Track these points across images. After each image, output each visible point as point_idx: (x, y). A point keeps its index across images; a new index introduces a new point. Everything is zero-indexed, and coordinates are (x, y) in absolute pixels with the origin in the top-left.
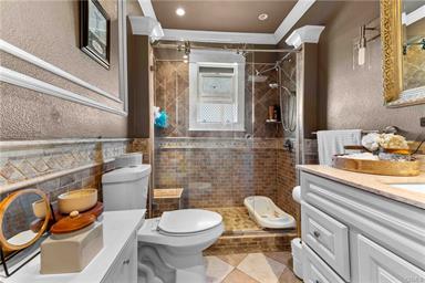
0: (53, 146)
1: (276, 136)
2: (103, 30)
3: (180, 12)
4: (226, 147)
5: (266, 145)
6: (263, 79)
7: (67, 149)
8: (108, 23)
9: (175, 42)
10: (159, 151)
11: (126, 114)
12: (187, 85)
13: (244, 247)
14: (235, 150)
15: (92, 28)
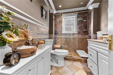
0: (38, 33)
1: (87, 34)
2: (45, 13)
3: (60, 6)
4: (72, 37)
5: (83, 37)
6: (82, 19)
7: (40, 34)
8: (46, 12)
9: (59, 13)
10: (55, 38)
11: (49, 29)
12: (62, 22)
13: (75, 60)
14: (74, 38)
15: (43, 14)
